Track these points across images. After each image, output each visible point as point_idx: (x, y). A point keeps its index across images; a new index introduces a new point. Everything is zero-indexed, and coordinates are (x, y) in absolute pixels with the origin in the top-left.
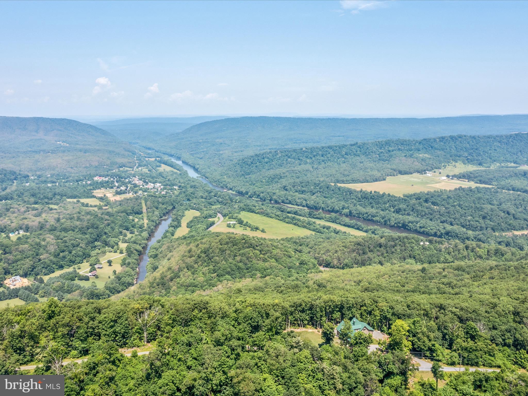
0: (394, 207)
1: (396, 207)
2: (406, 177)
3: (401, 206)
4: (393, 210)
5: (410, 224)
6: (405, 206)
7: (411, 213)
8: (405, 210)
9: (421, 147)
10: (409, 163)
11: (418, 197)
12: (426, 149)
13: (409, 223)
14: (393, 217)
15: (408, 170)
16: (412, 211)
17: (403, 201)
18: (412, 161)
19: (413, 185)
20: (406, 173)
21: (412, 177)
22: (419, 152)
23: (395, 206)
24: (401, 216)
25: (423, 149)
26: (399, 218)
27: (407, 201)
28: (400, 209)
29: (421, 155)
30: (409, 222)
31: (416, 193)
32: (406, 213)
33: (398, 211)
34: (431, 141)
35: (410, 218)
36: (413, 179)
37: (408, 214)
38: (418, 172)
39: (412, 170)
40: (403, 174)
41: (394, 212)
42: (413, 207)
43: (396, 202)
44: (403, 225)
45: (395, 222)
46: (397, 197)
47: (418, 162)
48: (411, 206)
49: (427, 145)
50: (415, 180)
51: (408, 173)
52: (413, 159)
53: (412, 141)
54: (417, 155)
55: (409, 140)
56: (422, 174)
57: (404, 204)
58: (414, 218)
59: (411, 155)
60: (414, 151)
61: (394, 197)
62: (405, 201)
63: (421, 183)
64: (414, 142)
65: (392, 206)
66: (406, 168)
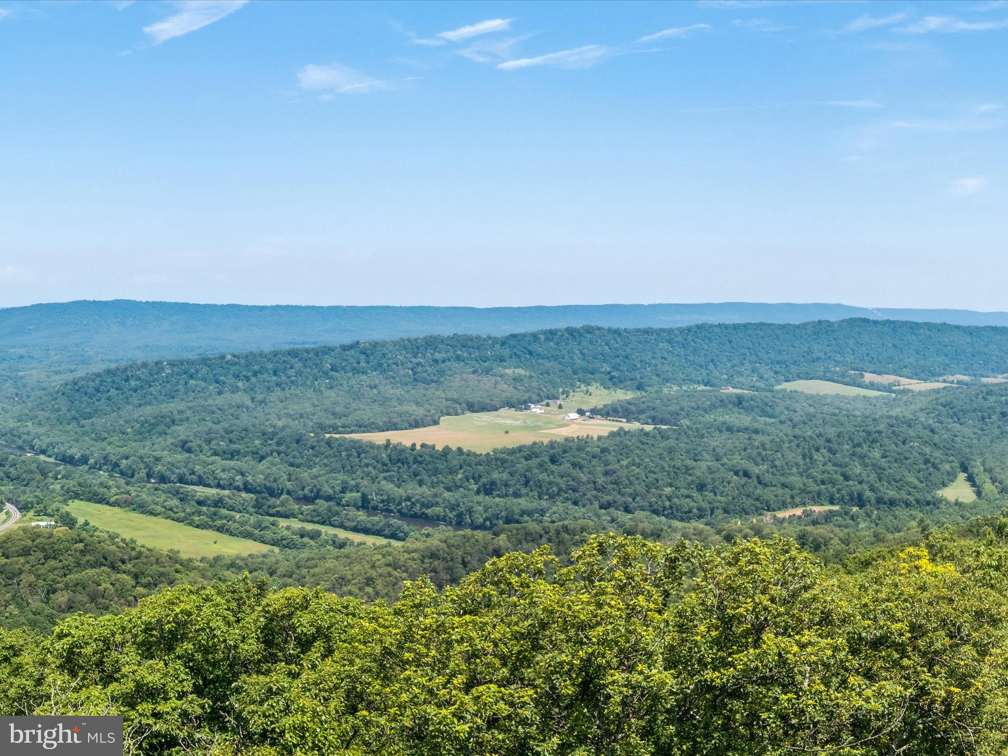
0: (477, 479)
2: (484, 418)
3: (495, 476)
4: (475, 487)
5: (526, 518)
6: (505, 476)
7: (524, 491)
9: (506, 352)
10: (487, 387)
11: (530, 453)
12: (519, 357)
13: (522, 516)
14: (479, 503)
15: (487, 401)
17: (499, 463)
18: (493, 382)
19: (507, 432)
20: (484, 408)
21: (498, 416)
22: (505, 364)
23: (480, 477)
24: (497, 499)
25: (511, 357)
26: (497, 505)
28: (493, 483)
29: (508, 371)
30: (523, 513)
31: (524, 446)
32: (511, 490)
33: (488, 489)
34: (527, 339)
35: (523, 503)
36: (502, 421)
37: (516, 495)
38: (511, 405)
40: (477, 411)
41: (478, 492)
42: (525, 477)
43: (481, 468)
44: (508, 521)
45: (484, 516)
46: (481, 455)
47: (505, 383)
48: (520, 475)
49: (520, 348)
50: (509, 422)
51: (489, 407)
52: (493, 379)
53: (485, 340)
54: (500, 369)
55: (478, 338)
56: (521, 410)
57: (501, 470)
58: (532, 502)
59: (488, 371)
60: (491, 362)
61: (475, 455)
62: (502, 464)
63: (525, 428)
64: (490, 342)
65: (473, 478)
66: (481, 397)
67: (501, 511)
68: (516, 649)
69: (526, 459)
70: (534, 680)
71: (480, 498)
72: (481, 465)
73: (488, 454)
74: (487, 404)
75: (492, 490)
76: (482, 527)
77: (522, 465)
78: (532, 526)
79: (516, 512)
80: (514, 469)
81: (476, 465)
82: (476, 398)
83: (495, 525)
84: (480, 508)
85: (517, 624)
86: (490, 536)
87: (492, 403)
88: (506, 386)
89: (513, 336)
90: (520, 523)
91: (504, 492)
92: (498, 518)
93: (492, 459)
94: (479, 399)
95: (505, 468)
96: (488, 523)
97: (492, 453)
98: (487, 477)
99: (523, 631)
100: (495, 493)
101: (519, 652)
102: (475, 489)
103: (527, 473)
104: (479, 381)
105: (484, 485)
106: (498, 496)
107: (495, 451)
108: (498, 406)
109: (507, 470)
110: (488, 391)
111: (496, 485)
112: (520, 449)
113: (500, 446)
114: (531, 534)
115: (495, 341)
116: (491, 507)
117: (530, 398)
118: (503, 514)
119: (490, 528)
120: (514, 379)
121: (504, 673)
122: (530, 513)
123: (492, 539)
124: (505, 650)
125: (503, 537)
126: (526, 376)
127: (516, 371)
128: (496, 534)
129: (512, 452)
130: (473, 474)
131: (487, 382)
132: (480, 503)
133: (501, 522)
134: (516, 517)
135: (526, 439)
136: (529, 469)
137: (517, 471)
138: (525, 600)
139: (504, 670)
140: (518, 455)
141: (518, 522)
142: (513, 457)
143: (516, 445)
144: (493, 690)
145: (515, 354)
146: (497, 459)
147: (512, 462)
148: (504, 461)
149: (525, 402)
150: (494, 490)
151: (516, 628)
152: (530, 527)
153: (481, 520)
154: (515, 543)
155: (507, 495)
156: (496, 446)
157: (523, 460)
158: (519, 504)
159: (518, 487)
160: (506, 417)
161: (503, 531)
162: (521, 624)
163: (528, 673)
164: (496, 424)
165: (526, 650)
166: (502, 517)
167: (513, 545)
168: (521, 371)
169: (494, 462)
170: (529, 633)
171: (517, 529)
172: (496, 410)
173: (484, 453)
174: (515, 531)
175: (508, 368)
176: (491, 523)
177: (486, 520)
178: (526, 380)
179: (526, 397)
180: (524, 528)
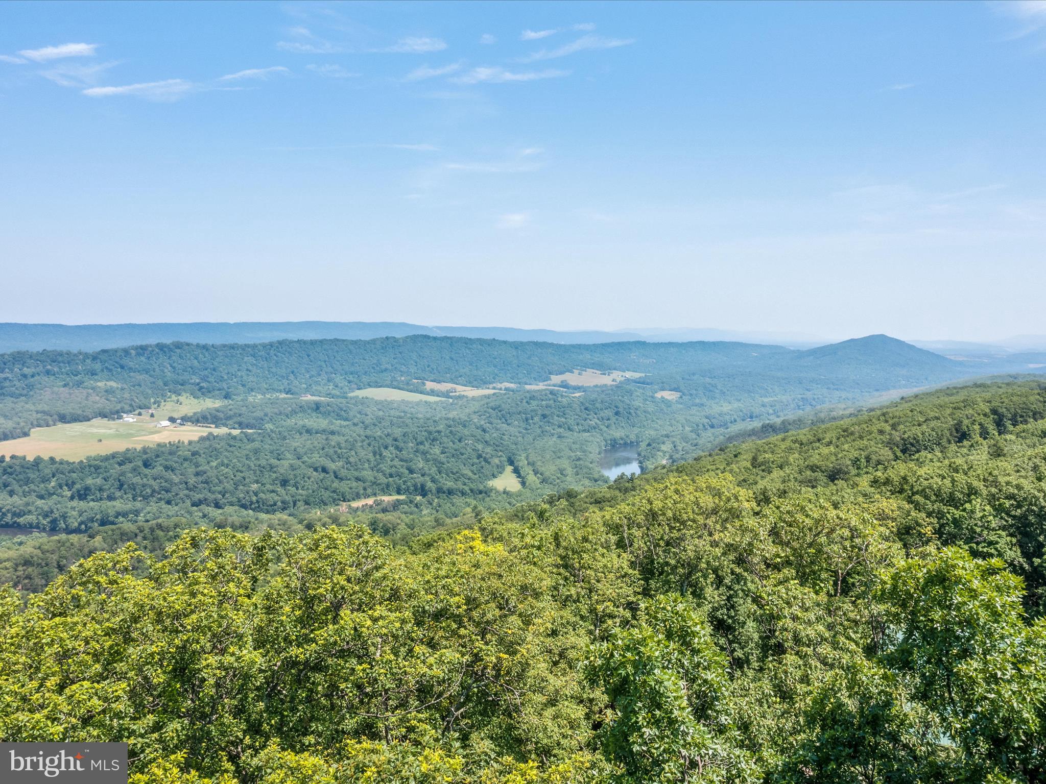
0: (70, 486)
1: (78, 486)
2: (77, 427)
3: (89, 481)
4: (69, 494)
5: (121, 519)
6: (99, 481)
7: (118, 494)
8: (101, 490)
9: (98, 366)
10: (79, 399)
11: (124, 459)
12: (110, 370)
13: (117, 517)
14: (73, 508)
15: (80, 412)
16: (121, 487)
17: (93, 469)
18: (85, 394)
19: (100, 441)
20: (76, 419)
21: (91, 426)
22: (96, 377)
23: (74, 483)
24: (92, 504)
25: (102, 370)
26: (92, 509)
27: (101, 470)
28: (87, 488)
29: (99, 384)
30: (118, 514)
31: (117, 453)
32: (105, 495)
33: (82, 495)
34: (118, 354)
35: (118, 505)
36: (95, 430)
37: (111, 498)
38: (104, 416)
39: (88, 413)
40: (69, 422)
41: (72, 498)
42: (119, 481)
43: (74, 475)
44: (103, 523)
45: (79, 520)
46: (74, 463)
47: (98, 395)
48: (114, 480)
49: (111, 362)
50: (103, 431)
51: (81, 418)
52: (85, 391)
53: (75, 355)
54: (92, 382)
55: (69, 353)
56: (114, 419)
57: (94, 475)
58: (126, 504)
59: (79, 384)
60: (83, 375)
61: (68, 463)
62: (96, 470)
63: (118, 436)
64: (81, 357)
65: (67, 485)
66: (73, 409)
67: (96, 514)
68: (107, 645)
69: (120, 464)
70: (126, 673)
71: (75, 503)
72: (75, 472)
73: (82, 462)
74: (79, 415)
75: (86, 495)
76: (77, 531)
77: (115, 470)
78: (127, 526)
79: (111, 514)
80: (108, 474)
81: (69, 473)
82: (67, 410)
83: (90, 528)
84: (75, 513)
85: (108, 620)
86: (86, 539)
87: (85, 414)
88: (98, 398)
89: (104, 351)
90: (116, 524)
91: (98, 496)
92: (93, 521)
93: (85, 467)
94: (71, 411)
95: (99, 474)
96: (83, 527)
97: (85, 461)
98: (81, 484)
99: (115, 627)
100: (89, 498)
101: (111, 647)
102: (69, 495)
103: (121, 478)
104: (70, 394)
105: (78, 491)
106: (93, 500)
107: (88, 458)
108: (91, 417)
109: (101, 476)
110: (80, 403)
111: (90, 490)
112: (113, 456)
113: (93, 454)
114: (127, 534)
115: (86, 356)
116: (86, 511)
117: (122, 408)
118: (98, 517)
119: (85, 531)
120: (106, 391)
121: (96, 669)
122: (125, 515)
123: (88, 541)
124: (97, 647)
125: (98, 538)
126: (118, 388)
127: (107, 383)
128: (92, 537)
129: (106, 458)
130: (67, 481)
131: (79, 394)
132: (75, 507)
133: (96, 524)
134: (111, 519)
135: (120, 446)
136: (123, 474)
137: (111, 476)
138: (117, 596)
139: (97, 666)
140: (111, 461)
141: (113, 523)
142: (107, 463)
143: (109, 452)
144: (86, 686)
145: (107, 368)
146: (90, 466)
147: (106, 468)
148: (97, 468)
149: (117, 412)
150: (88, 495)
151: (107, 624)
152: (126, 527)
153: (76, 524)
154: (110, 544)
155: (101, 499)
156: (89, 454)
157: (116, 466)
158: (114, 507)
159: (112, 490)
160: (99, 426)
161: (98, 533)
162: (113, 620)
163: (120, 667)
164: (89, 433)
165: (117, 645)
166: (97, 519)
167: (109, 546)
168: (113, 384)
169: (87, 469)
170: (120, 628)
171: (113, 530)
172: (89, 420)
173: (77, 461)
174: (110, 533)
175: (99, 381)
176: (86, 526)
177: (80, 524)
178: (118, 392)
179: (119, 407)
180: (119, 529)
